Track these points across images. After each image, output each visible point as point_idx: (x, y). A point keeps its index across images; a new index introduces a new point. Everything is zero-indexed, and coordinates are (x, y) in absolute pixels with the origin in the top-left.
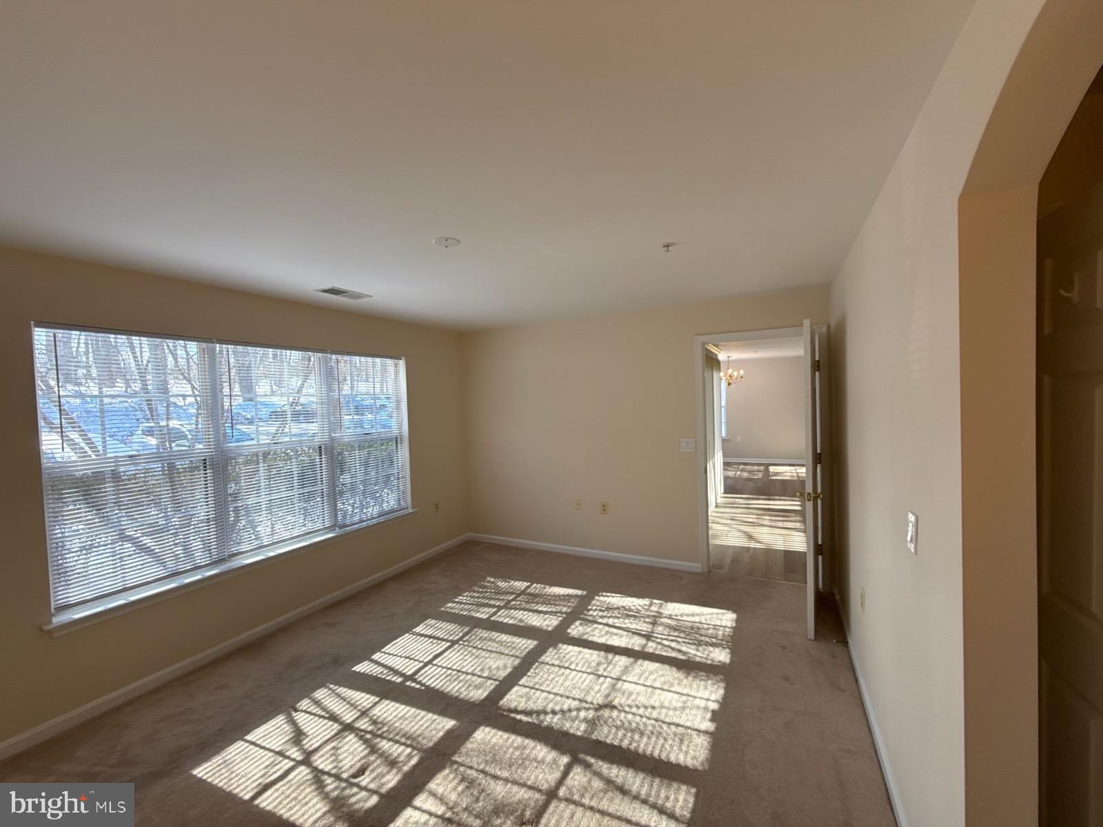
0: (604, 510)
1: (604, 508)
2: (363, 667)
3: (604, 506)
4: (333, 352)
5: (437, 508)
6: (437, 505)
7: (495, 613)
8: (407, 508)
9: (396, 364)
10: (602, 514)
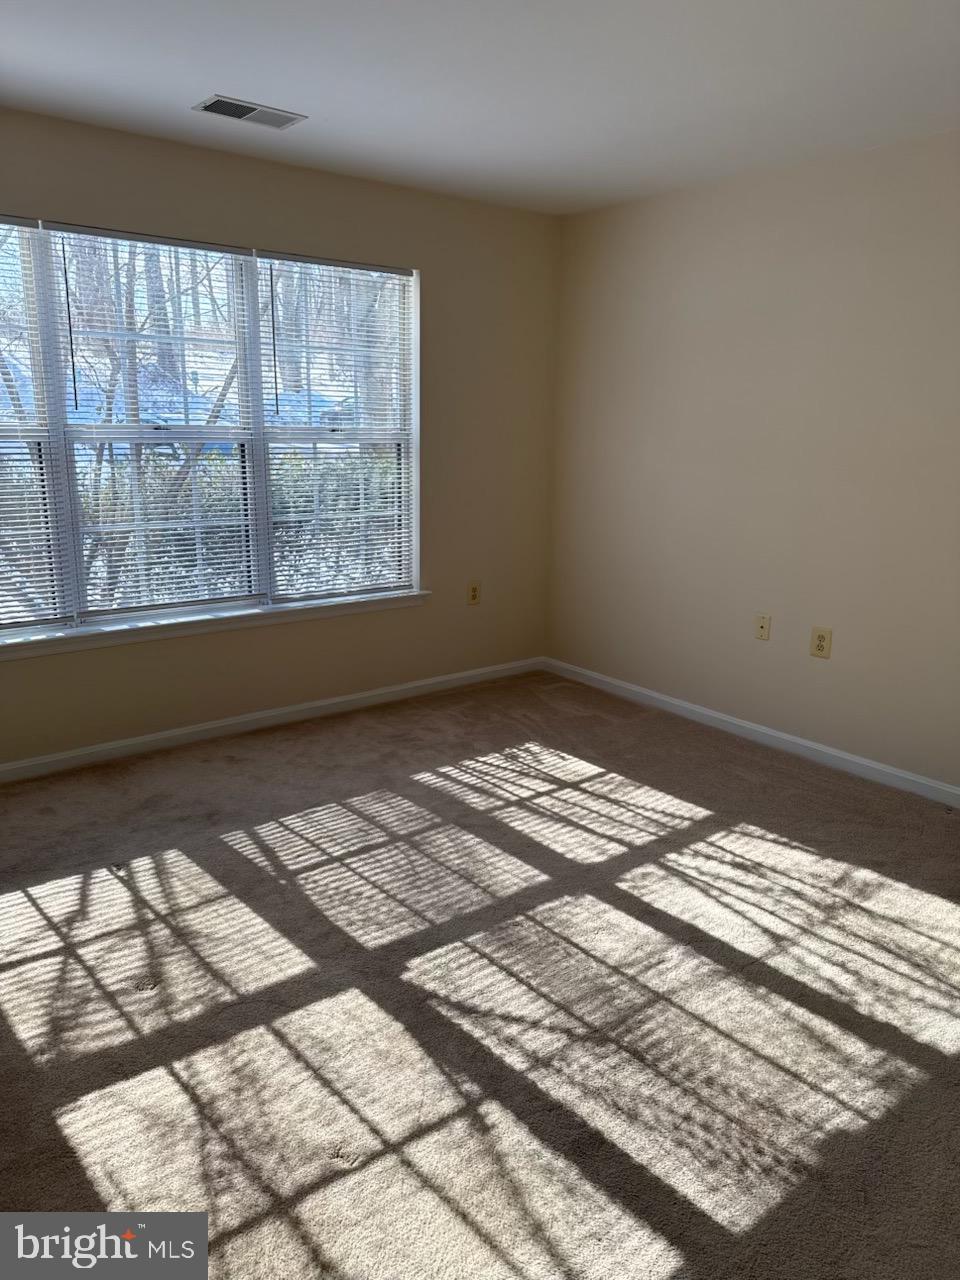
0: (820, 648)
1: (821, 644)
2: (239, 841)
3: (821, 638)
4: (266, 253)
5: (474, 597)
6: (474, 590)
7: (499, 808)
8: (410, 587)
9: (404, 286)
10: (812, 655)
